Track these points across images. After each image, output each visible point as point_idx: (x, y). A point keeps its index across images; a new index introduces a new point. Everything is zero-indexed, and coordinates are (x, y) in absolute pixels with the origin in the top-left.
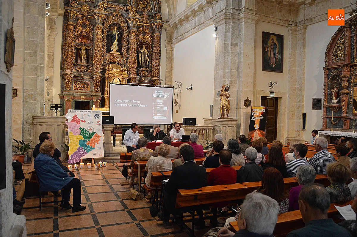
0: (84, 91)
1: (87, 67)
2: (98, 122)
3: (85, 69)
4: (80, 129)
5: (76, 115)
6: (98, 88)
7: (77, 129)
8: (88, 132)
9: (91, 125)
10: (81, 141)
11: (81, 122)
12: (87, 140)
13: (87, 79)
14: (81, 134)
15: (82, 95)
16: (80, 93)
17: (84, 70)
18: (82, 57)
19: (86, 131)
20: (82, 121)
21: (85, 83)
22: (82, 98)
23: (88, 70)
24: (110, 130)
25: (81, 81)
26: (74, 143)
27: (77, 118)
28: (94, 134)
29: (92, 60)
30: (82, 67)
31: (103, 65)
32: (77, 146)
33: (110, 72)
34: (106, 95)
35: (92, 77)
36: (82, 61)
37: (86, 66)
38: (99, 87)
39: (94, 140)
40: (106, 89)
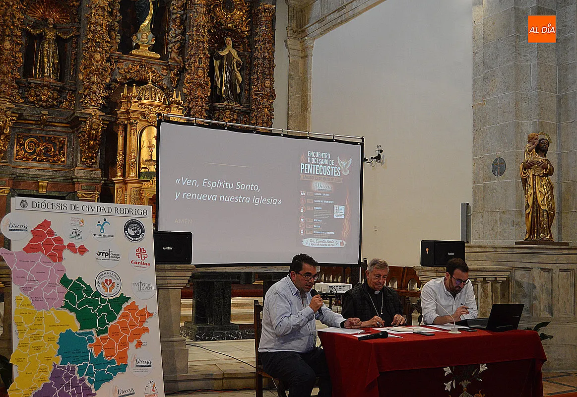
0: (47, 166)
1: (60, 91)
2: (141, 251)
3: (53, 98)
4: (65, 281)
5: (46, 224)
6: (92, 157)
7: (52, 285)
8: (97, 294)
9: (107, 264)
10: (66, 339)
11: (66, 253)
12: (94, 330)
13: (59, 129)
14: (67, 306)
15: (43, 177)
16: (36, 172)
17: (50, 100)
18: (46, 60)
19: (89, 290)
20: (71, 246)
21: (50, 141)
22: (42, 187)
23: (61, 102)
25: (38, 133)
26: (37, 348)
27: (51, 233)
28: (124, 306)
29: (76, 72)
30: (45, 92)
31: (108, 88)
32: (48, 359)
33: (134, 107)
34: (119, 178)
35: (75, 123)
36: (43, 72)
37: (57, 90)
38: (96, 153)
39: (124, 329)
40: (119, 159)
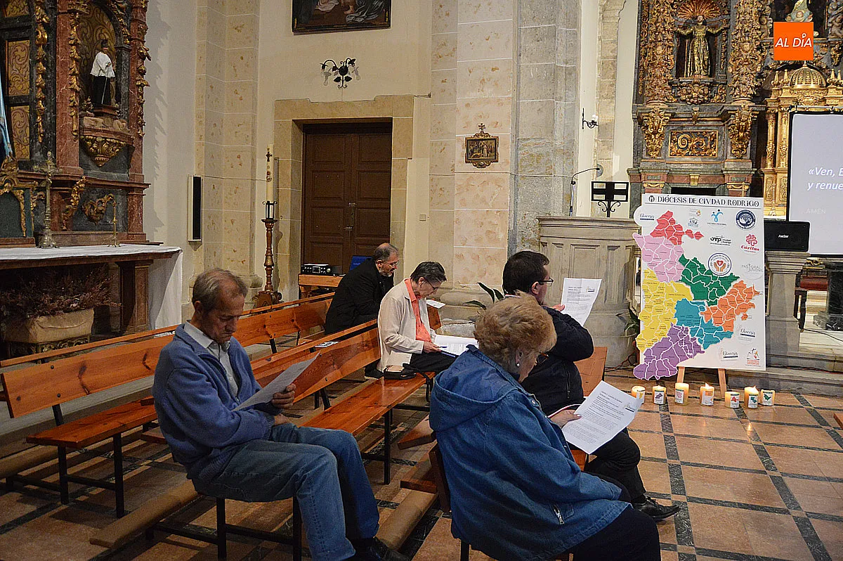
0: (699, 159)
1: (711, 86)
2: (751, 239)
3: (704, 94)
4: (683, 260)
5: (669, 214)
6: (742, 150)
7: (672, 263)
8: (710, 272)
9: (719, 248)
10: (682, 306)
11: (685, 238)
12: (705, 301)
13: (710, 123)
14: (683, 280)
15: (694, 171)
16: (690, 166)
17: (701, 96)
18: (696, 58)
19: (702, 268)
20: (689, 233)
21: (701, 135)
22: (694, 180)
23: (712, 97)
24: (789, 273)
25: (690, 129)
26: (659, 310)
27: (673, 221)
28: (732, 284)
29: (726, 64)
30: (696, 89)
31: (760, 76)
32: (667, 319)
33: (785, 93)
34: (769, 168)
35: (725, 117)
36: (694, 70)
37: (708, 86)
38: (747, 145)
39: (732, 303)
40: (769, 149)
